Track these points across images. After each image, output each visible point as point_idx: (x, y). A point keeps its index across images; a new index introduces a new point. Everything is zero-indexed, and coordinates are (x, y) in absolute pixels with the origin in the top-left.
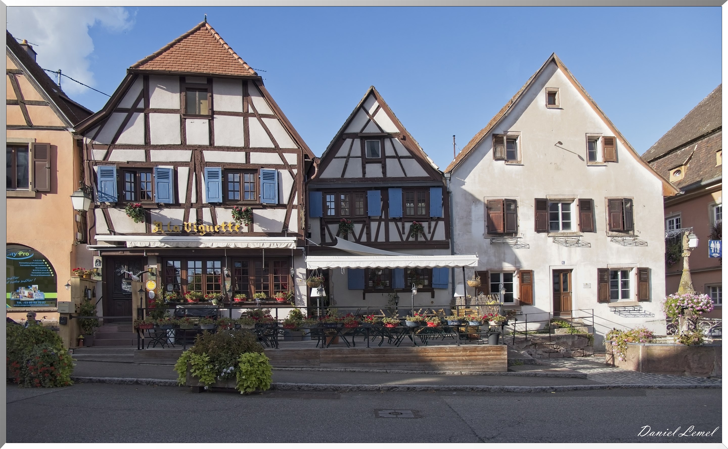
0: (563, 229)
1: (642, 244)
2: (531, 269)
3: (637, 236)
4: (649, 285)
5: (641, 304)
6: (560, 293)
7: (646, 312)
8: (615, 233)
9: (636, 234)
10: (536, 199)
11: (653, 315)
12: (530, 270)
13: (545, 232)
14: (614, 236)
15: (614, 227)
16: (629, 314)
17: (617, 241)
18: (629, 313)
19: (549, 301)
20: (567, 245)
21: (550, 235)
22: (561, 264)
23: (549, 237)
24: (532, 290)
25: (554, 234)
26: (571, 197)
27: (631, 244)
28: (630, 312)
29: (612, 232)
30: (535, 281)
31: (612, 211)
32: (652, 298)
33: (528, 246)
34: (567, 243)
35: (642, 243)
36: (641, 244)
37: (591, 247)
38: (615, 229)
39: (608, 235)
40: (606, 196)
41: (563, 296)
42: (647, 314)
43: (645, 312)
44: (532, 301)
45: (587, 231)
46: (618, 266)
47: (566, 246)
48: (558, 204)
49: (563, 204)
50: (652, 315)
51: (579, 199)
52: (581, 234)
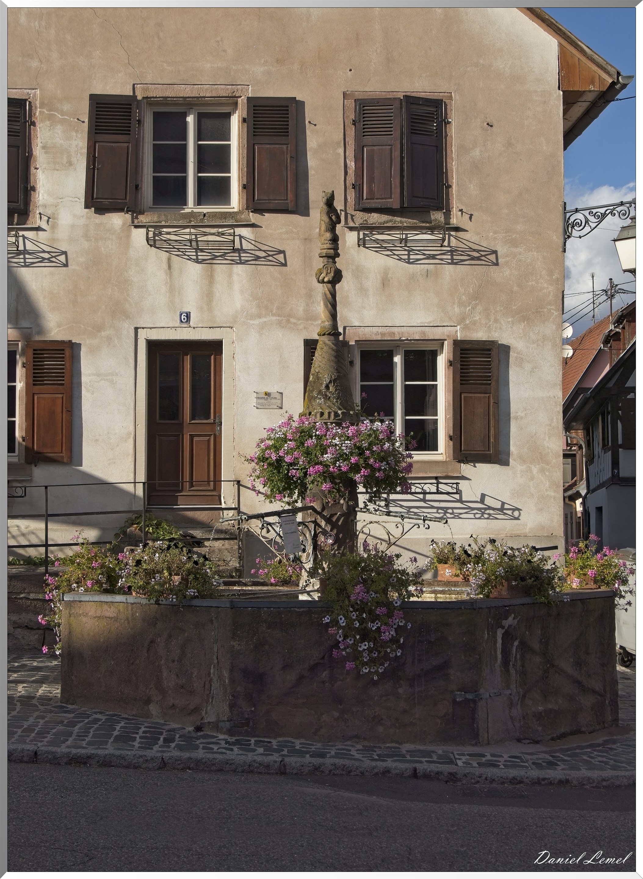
0: (199, 201)
1: (478, 259)
2: (66, 338)
3: (457, 229)
4: (497, 403)
5: (466, 469)
6: (181, 426)
7: (488, 501)
8: (375, 218)
9: (454, 221)
10: (93, 98)
11: (516, 514)
12: (63, 342)
13: (121, 210)
14: (372, 228)
15: (371, 196)
16: (422, 504)
17: (381, 247)
18: (424, 500)
19: (131, 451)
20: (202, 256)
21: (143, 219)
22: (178, 324)
23: (136, 227)
24: (70, 411)
25: (156, 219)
26: (223, 91)
27: (433, 257)
28: (428, 497)
29: (366, 216)
30: (84, 379)
31: (368, 140)
32: (513, 449)
33: (62, 258)
34: (202, 250)
35: (476, 254)
36: (473, 258)
37: (285, 265)
38: (374, 204)
39: (351, 224)
40: (350, 89)
41: (192, 437)
42: (490, 508)
43: (482, 501)
44: (70, 449)
45: (271, 207)
46: (383, 334)
47: (197, 261)
48: (184, 115)
49: (201, 117)
50: (509, 512)
51: (249, 99)
52: (253, 218)
